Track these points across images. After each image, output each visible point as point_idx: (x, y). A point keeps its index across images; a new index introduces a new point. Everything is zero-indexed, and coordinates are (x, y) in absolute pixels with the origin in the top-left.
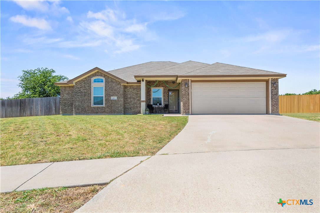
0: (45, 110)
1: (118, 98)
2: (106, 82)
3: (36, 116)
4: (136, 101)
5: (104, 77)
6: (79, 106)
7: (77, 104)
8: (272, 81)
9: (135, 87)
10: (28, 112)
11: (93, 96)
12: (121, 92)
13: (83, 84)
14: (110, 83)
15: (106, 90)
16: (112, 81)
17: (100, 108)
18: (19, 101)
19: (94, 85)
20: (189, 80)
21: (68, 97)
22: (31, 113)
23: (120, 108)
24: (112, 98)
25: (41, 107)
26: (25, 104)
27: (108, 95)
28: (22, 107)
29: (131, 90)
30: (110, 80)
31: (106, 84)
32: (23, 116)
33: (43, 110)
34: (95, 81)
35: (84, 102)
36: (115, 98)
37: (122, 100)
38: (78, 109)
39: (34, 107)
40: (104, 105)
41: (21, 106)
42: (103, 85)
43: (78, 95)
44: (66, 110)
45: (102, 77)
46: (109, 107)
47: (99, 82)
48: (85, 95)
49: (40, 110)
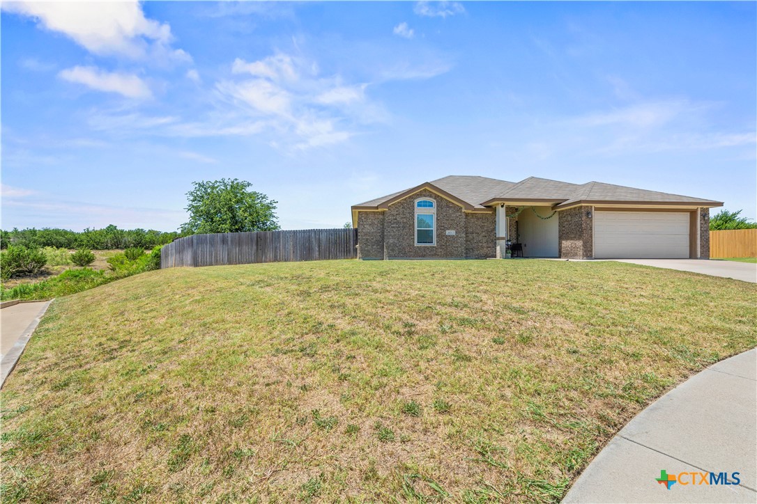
0: (301, 251)
1: (456, 233)
2: (438, 206)
3: (285, 261)
4: (480, 238)
5: (435, 199)
6: (395, 245)
7: (391, 241)
8: (701, 211)
9: (479, 216)
10: (270, 255)
11: (416, 229)
12: (462, 224)
13: (401, 210)
14: (444, 209)
15: (437, 220)
16: (448, 206)
17: (428, 248)
18: (255, 236)
19: (419, 211)
20: (591, 207)
21: (372, 230)
22: (276, 257)
23: (459, 249)
24: (448, 232)
25: (295, 246)
26: (265, 242)
27: (441, 228)
28: (259, 247)
29: (473, 220)
30: (444, 204)
31: (438, 210)
32: (261, 262)
33: (298, 251)
34: (419, 205)
35: (403, 239)
36: (451, 232)
37: (464, 235)
38: (393, 250)
39: (281, 247)
40: (435, 244)
41: (257, 245)
42: (432, 211)
43: (393, 227)
44: (368, 251)
45: (431, 199)
46: (443, 247)
47: (425, 206)
48: (404, 227)
49: (292, 252)
